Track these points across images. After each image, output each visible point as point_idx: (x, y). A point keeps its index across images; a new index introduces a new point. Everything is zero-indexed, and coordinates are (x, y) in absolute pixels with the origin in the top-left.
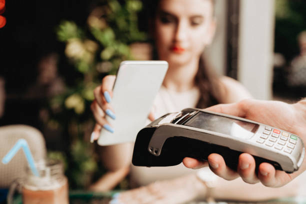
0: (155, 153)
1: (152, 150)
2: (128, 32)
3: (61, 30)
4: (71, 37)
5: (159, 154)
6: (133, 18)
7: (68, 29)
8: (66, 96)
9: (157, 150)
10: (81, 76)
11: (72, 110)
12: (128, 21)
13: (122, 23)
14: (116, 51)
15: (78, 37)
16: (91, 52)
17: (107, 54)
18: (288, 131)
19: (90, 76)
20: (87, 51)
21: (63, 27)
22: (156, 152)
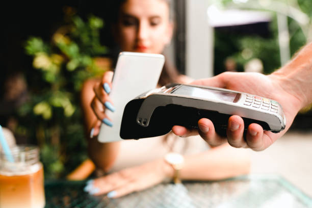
0: (143, 124)
1: (140, 121)
2: (91, 46)
3: (28, 45)
4: (38, 51)
5: (148, 125)
6: (95, 34)
7: (35, 45)
8: (34, 104)
9: (145, 121)
10: (48, 86)
11: (40, 117)
12: (91, 37)
13: (85, 39)
14: (81, 63)
15: (44, 51)
16: (57, 65)
17: (72, 66)
18: (267, 98)
19: (57, 85)
20: (53, 63)
21: (30, 43)
22: (145, 123)
